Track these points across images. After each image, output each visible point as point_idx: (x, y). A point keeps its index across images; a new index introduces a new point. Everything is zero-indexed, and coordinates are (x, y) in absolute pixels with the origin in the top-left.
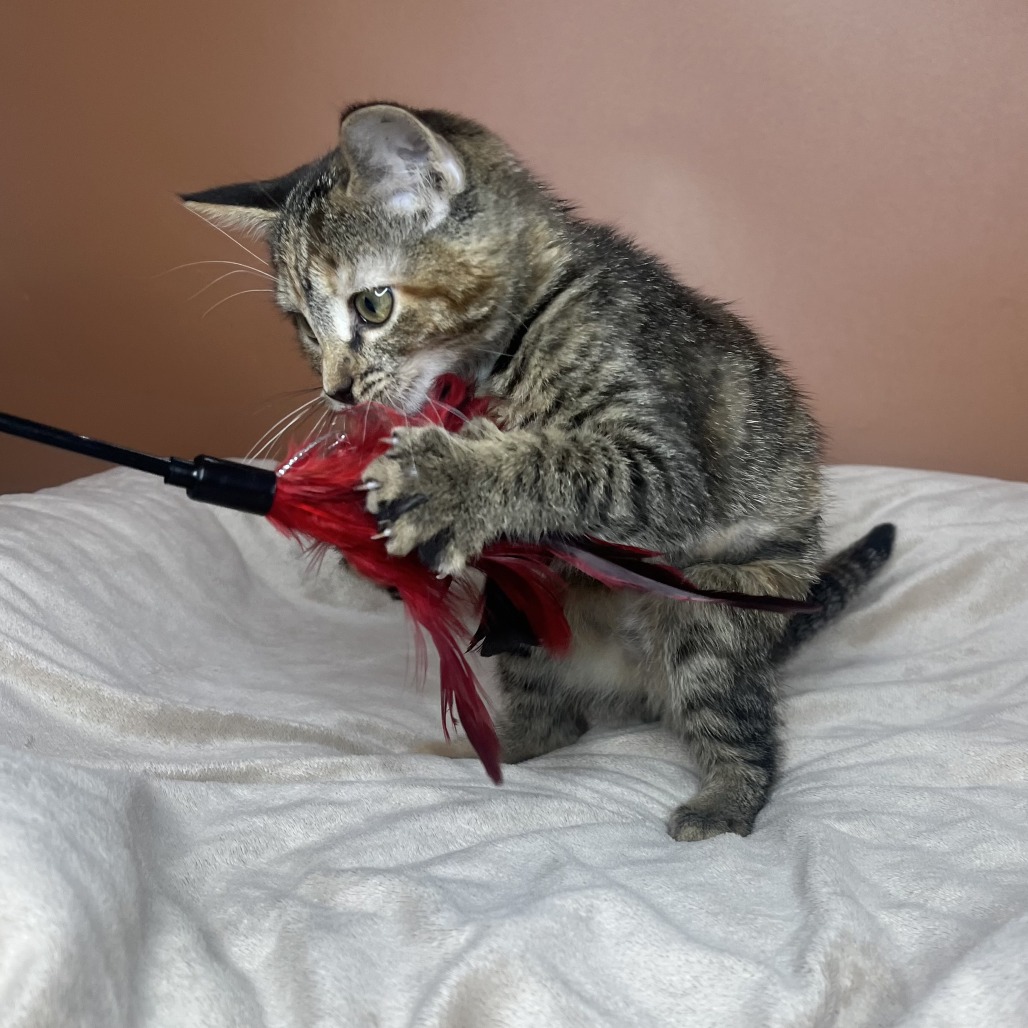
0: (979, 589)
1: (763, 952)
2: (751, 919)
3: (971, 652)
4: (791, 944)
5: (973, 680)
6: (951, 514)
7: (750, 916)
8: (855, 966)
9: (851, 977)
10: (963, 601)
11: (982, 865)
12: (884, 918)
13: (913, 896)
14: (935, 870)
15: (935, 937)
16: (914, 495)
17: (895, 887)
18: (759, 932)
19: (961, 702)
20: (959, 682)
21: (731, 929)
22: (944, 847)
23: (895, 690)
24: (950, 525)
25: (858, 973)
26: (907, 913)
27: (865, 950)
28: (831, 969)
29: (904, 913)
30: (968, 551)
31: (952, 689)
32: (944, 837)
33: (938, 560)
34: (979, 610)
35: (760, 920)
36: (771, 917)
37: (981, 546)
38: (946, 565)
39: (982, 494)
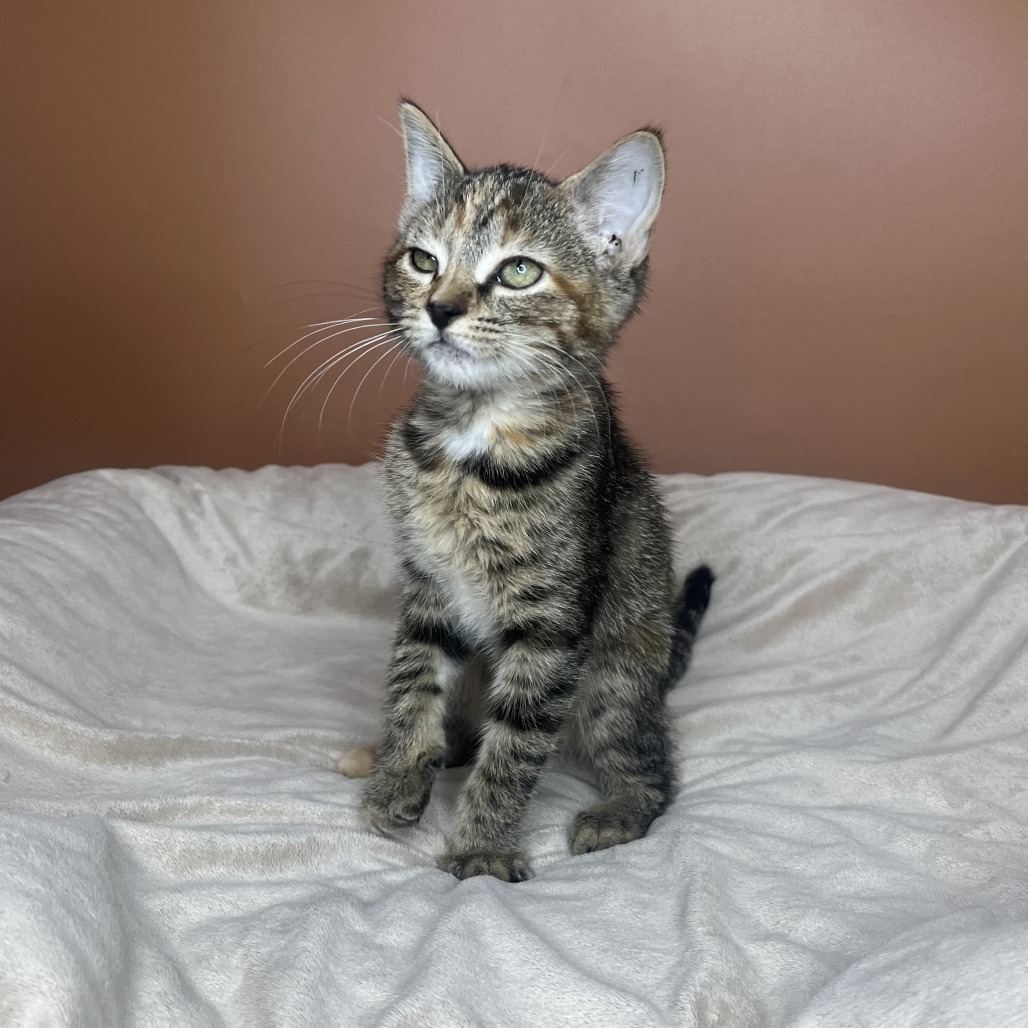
0: (864, 598)
1: (645, 986)
2: (636, 953)
3: (855, 659)
4: (668, 979)
5: (853, 690)
6: (840, 524)
7: (635, 950)
8: (722, 1002)
9: (718, 1012)
10: (849, 609)
11: (842, 890)
12: (752, 950)
13: (779, 926)
14: (800, 897)
15: (793, 970)
16: (807, 504)
17: (765, 915)
18: (642, 967)
19: (842, 712)
20: (840, 693)
21: (618, 964)
22: (812, 871)
23: (782, 702)
24: (838, 536)
25: (724, 1008)
26: (772, 945)
27: (731, 986)
28: (700, 1008)
29: (769, 946)
30: (854, 562)
31: (834, 700)
32: (812, 861)
33: (827, 570)
34: (863, 619)
35: (643, 956)
36: (653, 950)
37: (866, 558)
38: (833, 575)
39: (868, 504)
